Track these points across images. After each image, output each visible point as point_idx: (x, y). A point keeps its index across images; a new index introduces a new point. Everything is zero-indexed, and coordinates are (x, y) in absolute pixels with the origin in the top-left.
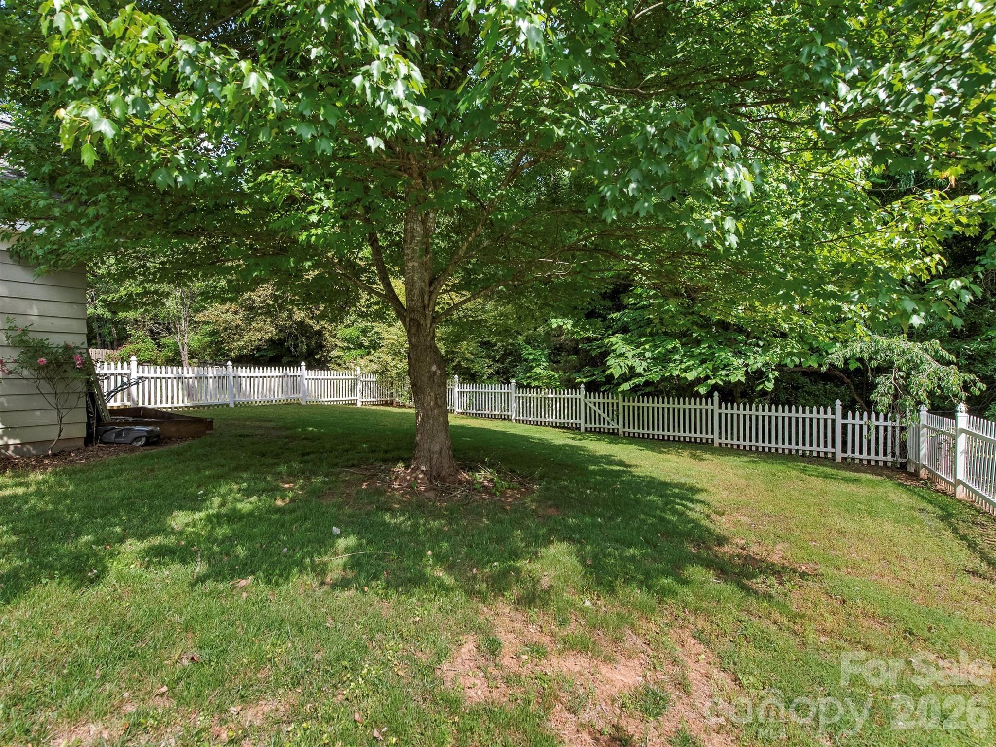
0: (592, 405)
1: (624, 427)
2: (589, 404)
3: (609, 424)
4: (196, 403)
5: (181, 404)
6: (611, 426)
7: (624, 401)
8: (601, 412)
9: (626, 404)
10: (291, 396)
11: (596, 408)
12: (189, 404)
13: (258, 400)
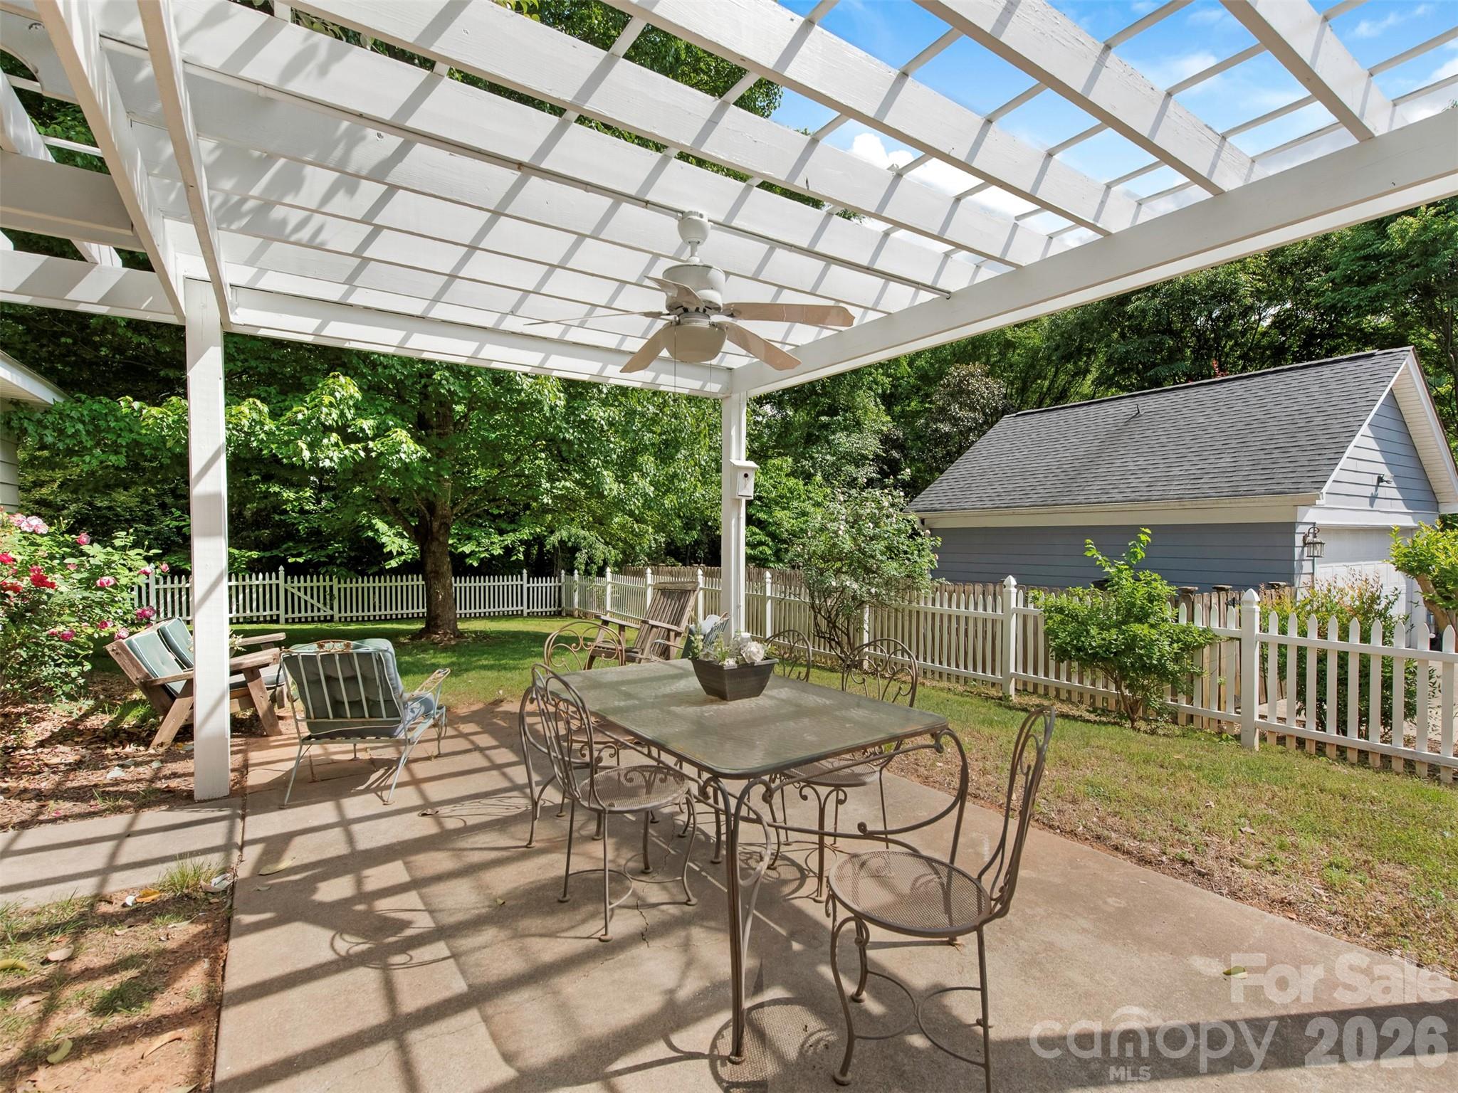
0: (295, 591)
1: (340, 612)
2: (290, 589)
3: (319, 610)
6: (322, 613)
7: (339, 583)
8: (308, 598)
9: (343, 585)
11: (302, 594)
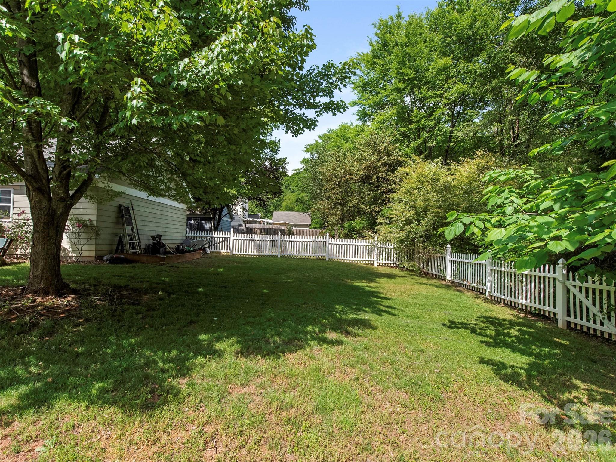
0: (576, 291)
2: (572, 288)
4: (261, 253)
5: (253, 254)
6: (605, 328)
10: (320, 255)
12: (256, 254)
13: (296, 255)
